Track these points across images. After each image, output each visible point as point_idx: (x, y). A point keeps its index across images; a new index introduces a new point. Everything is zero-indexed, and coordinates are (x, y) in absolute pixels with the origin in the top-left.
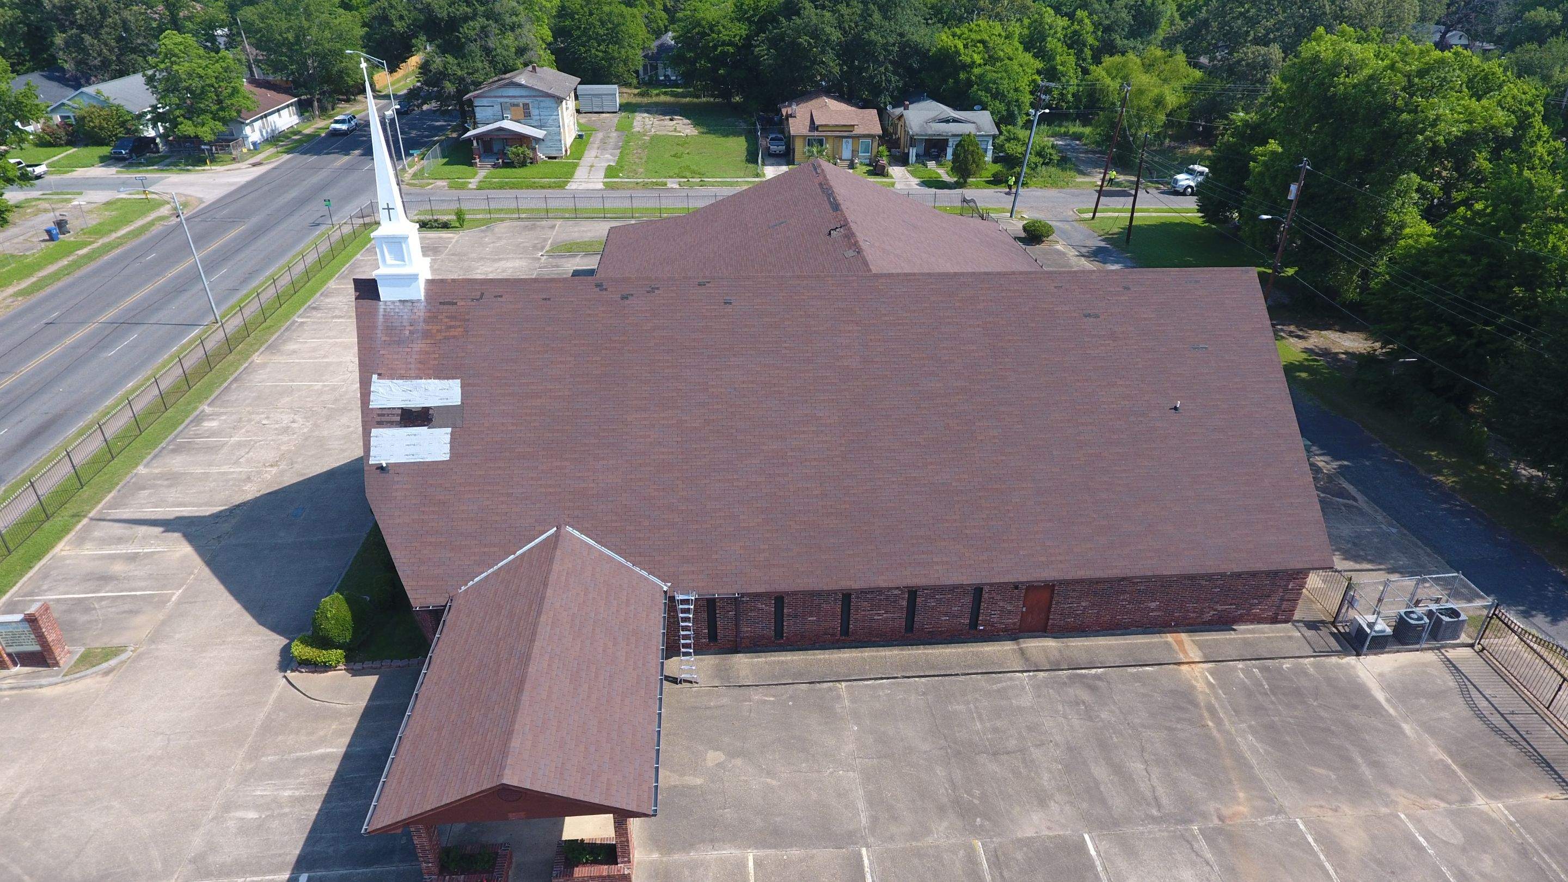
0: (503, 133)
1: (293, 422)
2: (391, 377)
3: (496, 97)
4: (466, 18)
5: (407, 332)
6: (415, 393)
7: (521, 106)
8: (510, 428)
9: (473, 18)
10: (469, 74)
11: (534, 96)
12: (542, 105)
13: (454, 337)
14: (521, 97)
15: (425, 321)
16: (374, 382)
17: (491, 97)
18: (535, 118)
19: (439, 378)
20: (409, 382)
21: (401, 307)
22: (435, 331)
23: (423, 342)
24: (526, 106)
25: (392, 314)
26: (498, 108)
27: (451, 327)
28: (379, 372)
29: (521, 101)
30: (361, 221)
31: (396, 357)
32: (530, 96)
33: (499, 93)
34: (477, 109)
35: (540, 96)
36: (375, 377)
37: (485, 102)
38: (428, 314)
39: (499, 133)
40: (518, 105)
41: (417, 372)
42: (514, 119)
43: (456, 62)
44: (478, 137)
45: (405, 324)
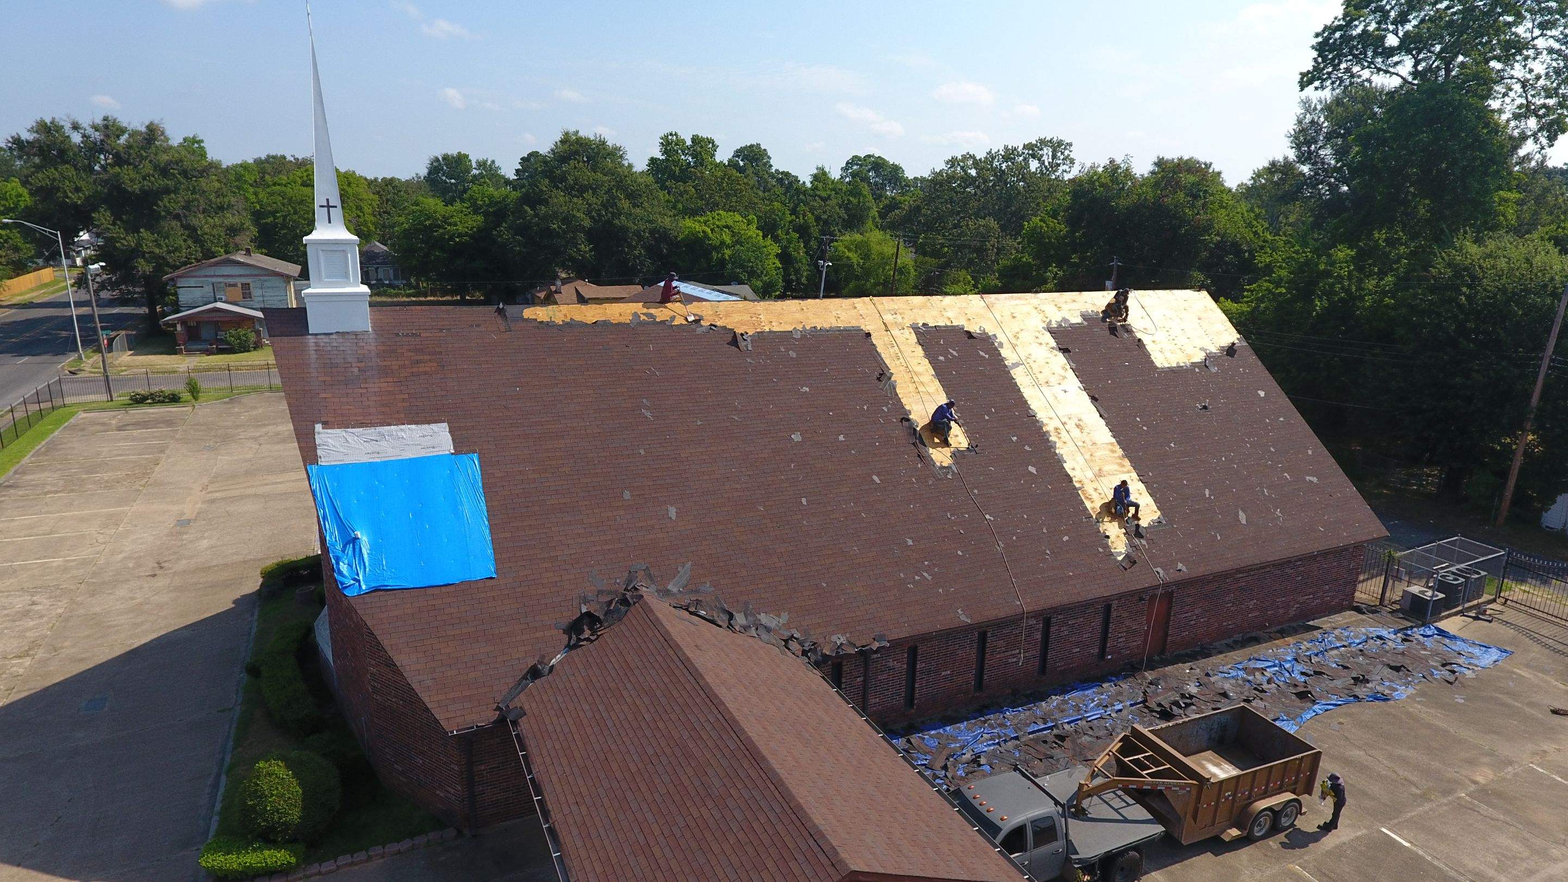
0: (218, 314)
1: (34, 603)
2: (344, 425)
3: (206, 276)
4: (167, 191)
5: (356, 370)
6: (384, 443)
7: (240, 286)
8: (531, 476)
9: (176, 191)
10: (169, 252)
11: (256, 275)
12: (266, 284)
13: (426, 373)
14: (240, 276)
15: (378, 355)
16: (319, 433)
17: (199, 277)
18: (256, 299)
19: (417, 423)
20: (371, 430)
21: (341, 341)
22: (397, 367)
23: (382, 380)
24: (246, 286)
25: (329, 348)
26: (208, 289)
27: (418, 362)
28: (323, 419)
29: (239, 281)
30: (36, 407)
31: (345, 400)
32: (251, 275)
33: (211, 271)
34: (180, 291)
35: (265, 275)
36: (318, 427)
37: (192, 282)
38: (382, 348)
39: (214, 314)
40: (235, 285)
41: (381, 417)
42: (230, 300)
43: (152, 238)
44: (183, 321)
45: (350, 360)
